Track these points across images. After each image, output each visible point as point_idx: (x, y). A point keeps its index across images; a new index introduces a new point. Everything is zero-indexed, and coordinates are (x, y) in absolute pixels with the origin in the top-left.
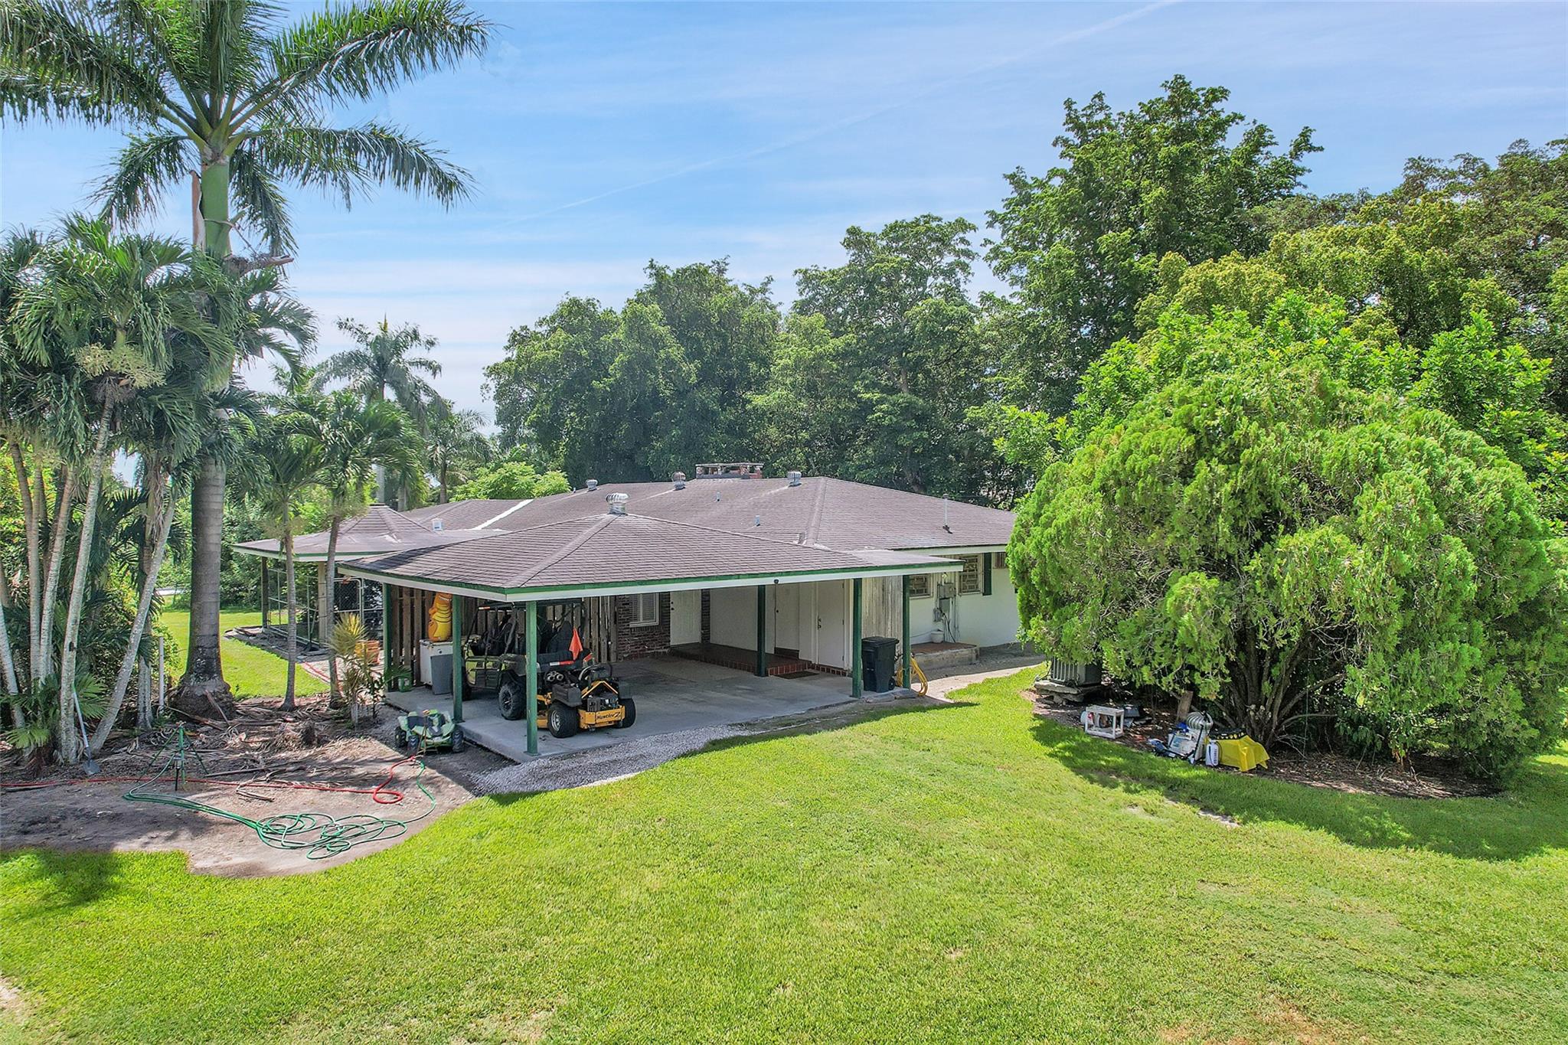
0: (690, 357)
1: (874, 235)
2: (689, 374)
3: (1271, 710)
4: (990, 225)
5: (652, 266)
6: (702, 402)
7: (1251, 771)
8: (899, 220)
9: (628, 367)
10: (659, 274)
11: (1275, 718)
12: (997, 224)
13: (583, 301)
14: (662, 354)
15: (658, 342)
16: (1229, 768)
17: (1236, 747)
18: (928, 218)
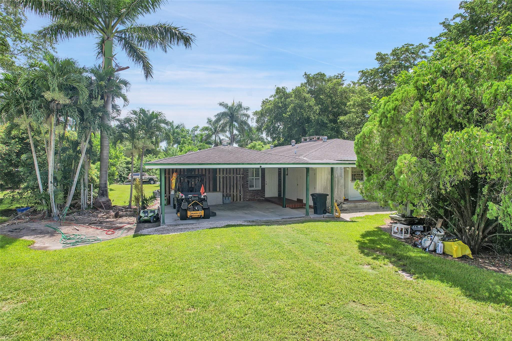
0: (317, 104)
1: (387, 55)
2: (316, 110)
3: (478, 230)
4: (430, 43)
5: (305, 74)
6: (321, 120)
7: (458, 258)
8: (396, 47)
9: (294, 109)
10: (307, 76)
11: (481, 234)
12: (433, 43)
13: (281, 88)
14: (307, 104)
15: (305, 100)
16: (448, 255)
17: (451, 246)
18: (408, 45)
